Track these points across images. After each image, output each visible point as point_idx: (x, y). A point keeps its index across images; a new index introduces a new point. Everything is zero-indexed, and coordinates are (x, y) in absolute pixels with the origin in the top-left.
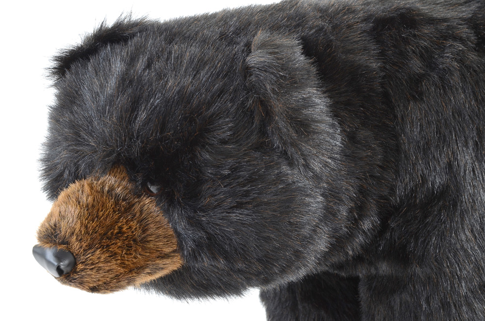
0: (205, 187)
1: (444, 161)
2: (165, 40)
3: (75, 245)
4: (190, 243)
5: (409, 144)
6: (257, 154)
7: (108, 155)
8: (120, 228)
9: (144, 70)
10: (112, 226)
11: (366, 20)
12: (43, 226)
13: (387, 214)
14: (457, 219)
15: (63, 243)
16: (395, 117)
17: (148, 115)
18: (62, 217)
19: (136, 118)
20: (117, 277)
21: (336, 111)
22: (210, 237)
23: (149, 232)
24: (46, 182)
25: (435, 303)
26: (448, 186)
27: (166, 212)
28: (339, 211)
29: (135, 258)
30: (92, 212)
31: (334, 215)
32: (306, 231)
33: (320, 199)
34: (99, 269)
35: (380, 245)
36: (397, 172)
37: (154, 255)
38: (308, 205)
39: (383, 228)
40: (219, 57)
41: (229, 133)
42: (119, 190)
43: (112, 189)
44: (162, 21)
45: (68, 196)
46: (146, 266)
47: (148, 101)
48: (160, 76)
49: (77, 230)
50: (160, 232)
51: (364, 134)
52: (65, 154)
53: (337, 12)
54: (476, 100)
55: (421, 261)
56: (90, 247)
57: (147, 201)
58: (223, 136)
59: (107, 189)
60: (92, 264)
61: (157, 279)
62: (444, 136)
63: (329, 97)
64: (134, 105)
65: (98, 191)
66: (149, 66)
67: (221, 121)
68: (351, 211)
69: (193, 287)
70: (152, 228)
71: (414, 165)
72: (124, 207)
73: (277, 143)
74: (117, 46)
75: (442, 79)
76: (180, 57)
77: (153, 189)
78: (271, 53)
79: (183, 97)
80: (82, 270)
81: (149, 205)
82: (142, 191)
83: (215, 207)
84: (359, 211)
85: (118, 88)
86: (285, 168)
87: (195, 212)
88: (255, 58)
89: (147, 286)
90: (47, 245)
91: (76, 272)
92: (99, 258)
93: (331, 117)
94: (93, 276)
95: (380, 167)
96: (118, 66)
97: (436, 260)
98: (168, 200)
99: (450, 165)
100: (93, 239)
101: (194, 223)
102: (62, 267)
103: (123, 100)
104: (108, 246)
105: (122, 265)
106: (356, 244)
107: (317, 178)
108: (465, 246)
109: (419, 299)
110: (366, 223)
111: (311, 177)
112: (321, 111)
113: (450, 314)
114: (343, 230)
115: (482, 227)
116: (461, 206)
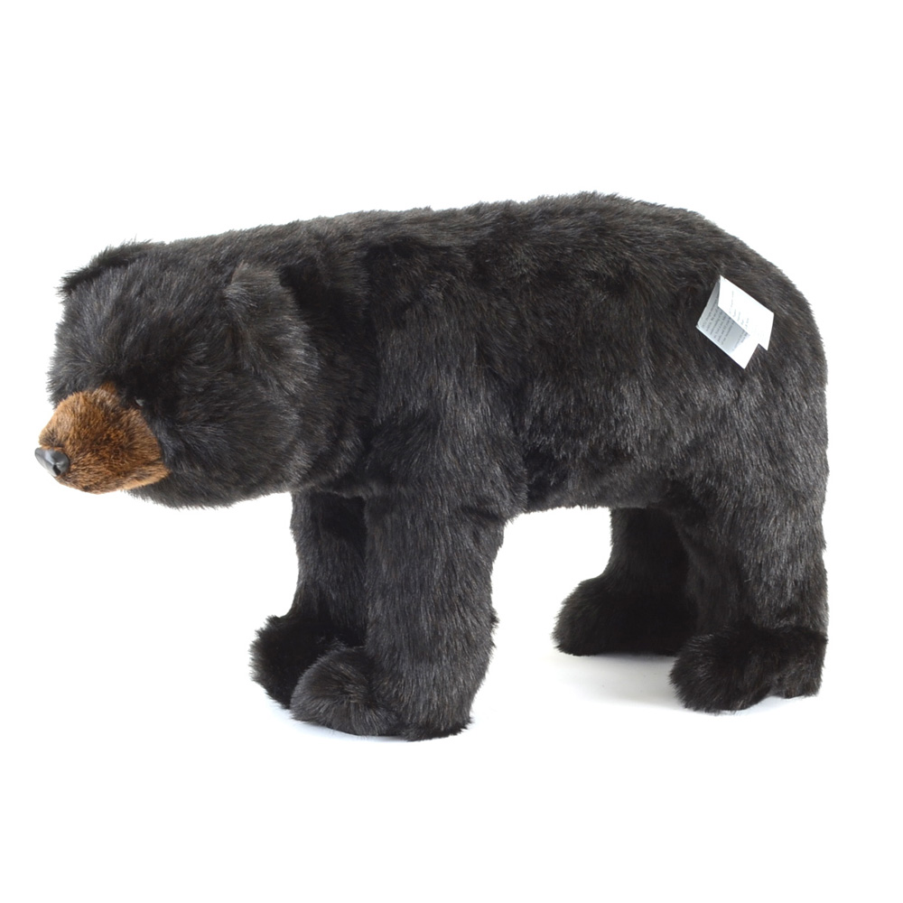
0: (182, 402)
1: (425, 385)
2: (160, 266)
3: (69, 448)
4: (171, 451)
5: (390, 369)
6: (231, 375)
7: (100, 372)
8: (109, 435)
9: (136, 296)
10: (101, 433)
11: (361, 247)
12: (43, 431)
13: (368, 434)
14: (438, 441)
15: (59, 446)
16: (377, 342)
17: (135, 337)
18: (59, 424)
19: (125, 339)
20: (107, 479)
21: (313, 338)
22: (188, 447)
23: (135, 441)
24: (51, 393)
25: (420, 522)
26: (428, 410)
27: (150, 422)
28: (316, 430)
29: (123, 463)
30: (84, 421)
31: (312, 433)
32: (282, 446)
33: (295, 417)
34: (90, 470)
35: (366, 465)
36: (377, 396)
37: (140, 462)
38: (284, 422)
39: (367, 448)
40: (203, 286)
41: (203, 356)
42: (109, 403)
43: (103, 401)
44: (167, 243)
45: (66, 406)
46: (133, 471)
47: (136, 325)
48: (151, 302)
49: (71, 436)
50: (145, 441)
51: (341, 359)
52: (65, 369)
53: (333, 240)
54: (461, 329)
55: (405, 481)
56: (82, 450)
57: (134, 413)
58: (197, 358)
59: (98, 401)
60: (84, 465)
61: (146, 486)
62: (425, 363)
63: (308, 324)
64: (124, 329)
65: (91, 404)
66: (140, 293)
67: (197, 345)
68: (329, 430)
69: (180, 494)
70: (138, 438)
71: (395, 388)
72: (113, 418)
73: (247, 365)
74: (118, 269)
75: (425, 308)
76: (169, 286)
77: (139, 402)
78: (245, 286)
79: (166, 322)
80: (75, 470)
81: (135, 417)
82: (129, 403)
83: (191, 420)
84: (338, 433)
85: (113, 311)
86: (260, 388)
87: (174, 424)
88: (233, 290)
89: (135, 492)
90: (46, 447)
91: (69, 472)
92: (90, 460)
93: (308, 342)
94: (85, 477)
95: (361, 390)
96: (114, 291)
97: (419, 480)
98: (151, 414)
99: (430, 390)
100: (85, 444)
101: (172, 432)
102: (58, 467)
103: (115, 324)
104: (97, 451)
105: (110, 468)
106: (342, 463)
107: (293, 398)
108: (448, 468)
109: (405, 517)
110: (347, 442)
111: (286, 397)
112: (296, 337)
113: (433, 534)
114: (324, 448)
115: (465, 450)
116: (441, 429)
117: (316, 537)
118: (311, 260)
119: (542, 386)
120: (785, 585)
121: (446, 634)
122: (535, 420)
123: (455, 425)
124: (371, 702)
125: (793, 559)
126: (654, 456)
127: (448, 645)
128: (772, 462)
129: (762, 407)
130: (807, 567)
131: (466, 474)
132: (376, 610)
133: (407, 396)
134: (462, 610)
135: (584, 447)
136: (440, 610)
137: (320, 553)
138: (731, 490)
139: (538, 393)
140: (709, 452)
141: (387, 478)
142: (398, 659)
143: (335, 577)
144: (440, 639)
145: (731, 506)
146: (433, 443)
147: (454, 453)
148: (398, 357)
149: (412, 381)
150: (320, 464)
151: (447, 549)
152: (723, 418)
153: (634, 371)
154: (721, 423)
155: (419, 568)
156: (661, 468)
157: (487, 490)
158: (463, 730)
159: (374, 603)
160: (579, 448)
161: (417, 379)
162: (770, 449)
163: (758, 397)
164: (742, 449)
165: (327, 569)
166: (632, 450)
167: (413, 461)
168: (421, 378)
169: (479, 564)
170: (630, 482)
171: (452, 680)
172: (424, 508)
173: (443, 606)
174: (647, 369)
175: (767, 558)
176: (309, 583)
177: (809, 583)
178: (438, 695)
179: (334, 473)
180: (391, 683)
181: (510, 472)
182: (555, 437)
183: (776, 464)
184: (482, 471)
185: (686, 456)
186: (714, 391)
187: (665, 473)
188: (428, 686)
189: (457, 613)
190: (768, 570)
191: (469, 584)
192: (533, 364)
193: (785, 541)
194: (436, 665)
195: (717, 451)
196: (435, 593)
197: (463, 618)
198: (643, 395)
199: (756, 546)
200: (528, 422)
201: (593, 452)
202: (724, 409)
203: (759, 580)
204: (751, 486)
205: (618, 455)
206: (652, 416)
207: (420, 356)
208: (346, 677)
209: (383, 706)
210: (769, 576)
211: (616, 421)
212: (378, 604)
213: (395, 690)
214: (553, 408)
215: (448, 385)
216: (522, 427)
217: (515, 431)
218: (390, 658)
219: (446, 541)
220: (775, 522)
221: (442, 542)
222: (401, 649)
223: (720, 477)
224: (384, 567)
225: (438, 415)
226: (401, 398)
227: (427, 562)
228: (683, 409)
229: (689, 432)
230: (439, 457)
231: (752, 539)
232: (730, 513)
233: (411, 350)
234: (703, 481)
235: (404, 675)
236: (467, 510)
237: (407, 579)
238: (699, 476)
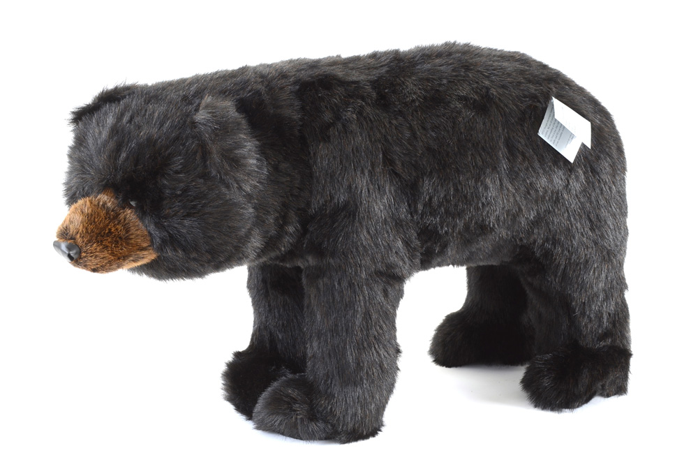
0: (165, 202)
1: (346, 183)
2: (145, 101)
3: (79, 240)
4: (158, 240)
5: (320, 172)
6: (202, 181)
7: (102, 181)
8: (110, 230)
9: (127, 123)
10: (104, 228)
11: (295, 83)
12: (60, 228)
13: (305, 221)
14: (357, 224)
15: (71, 239)
16: (310, 153)
17: (127, 154)
18: (71, 222)
19: (120, 156)
20: (110, 263)
21: (263, 151)
22: (171, 236)
23: (130, 233)
24: (66, 199)
25: (345, 284)
26: (349, 202)
27: (141, 219)
28: (267, 219)
29: (122, 249)
30: (90, 219)
31: (264, 222)
32: (243, 232)
33: (251, 210)
34: (96, 257)
35: (304, 244)
36: (311, 192)
37: (135, 248)
38: (242, 214)
39: (305, 231)
40: (178, 114)
41: (180, 167)
42: (109, 204)
43: (105, 204)
44: (150, 84)
45: (76, 208)
46: (130, 256)
47: (127, 145)
48: (139, 127)
49: (81, 230)
50: (138, 232)
51: (283, 166)
52: (75, 180)
53: (273, 78)
54: (371, 141)
55: (333, 255)
56: (89, 241)
57: (129, 211)
58: (175, 169)
59: (101, 203)
60: (91, 253)
61: (141, 266)
62: (346, 167)
63: (258, 140)
64: (118, 149)
65: (96, 206)
66: (130, 121)
67: (175, 159)
68: (276, 219)
69: (166, 271)
70: (133, 230)
71: (324, 186)
72: (113, 216)
73: (214, 173)
74: (113, 105)
75: (344, 126)
76: (152, 114)
77: (133, 203)
78: (210, 113)
79: (150, 142)
80: (85, 257)
81: (129, 214)
82: (125, 204)
83: (173, 216)
84: (283, 221)
85: (109, 135)
86: (224, 190)
87: (159, 219)
88: (201, 116)
89: (133, 270)
90: (61, 240)
91: (80, 258)
92: (96, 249)
93: (259, 154)
94: (93, 262)
95: (298, 188)
96: (110, 120)
97: (343, 253)
98: (142, 213)
99: (350, 187)
100: (92, 237)
101: (159, 225)
102: (72, 255)
103: (111, 145)
104: (102, 241)
105: (112, 254)
106: (286, 242)
107: (249, 197)
108: (364, 243)
109: (333, 281)
110: (290, 227)
111: (244, 196)
112: (250, 150)
113: (355, 292)
114: (273, 232)
115: (376, 230)
116: (359, 215)
117: (266, 295)
118: (258, 93)
119: (430, 181)
120: (602, 316)
121: (366, 365)
122: (425, 205)
123: (369, 212)
124: (313, 417)
125: (607, 298)
126: (508, 229)
127: (367, 373)
128: (592, 229)
129: (584, 191)
130: (617, 303)
131: (378, 247)
132: (313, 348)
133: (333, 192)
134: (377, 346)
135: (460, 224)
136: (360, 348)
137: (269, 306)
138: (563, 251)
139: (427, 186)
140: (547, 224)
141: (319, 251)
142: (331, 383)
143: (281, 323)
144: (362, 368)
145: (563, 262)
146: (353, 226)
147: (368, 232)
148: (325, 163)
149: (336, 181)
150: (270, 244)
151: (365, 303)
152: (557, 199)
153: (496, 167)
154: (555, 202)
155: (345, 318)
156: (513, 237)
157: (393, 259)
158: (379, 432)
159: (311, 343)
160: (456, 224)
161: (340, 179)
162: (590, 221)
163: (582, 184)
164: (570, 221)
165: (275, 317)
166: (494, 225)
167: (339, 238)
168: (343, 178)
169: (388, 313)
170: (490, 247)
171: (371, 398)
172: (348, 273)
173: (363, 344)
174: (504, 165)
175: (589, 298)
176: (262, 327)
177: (618, 315)
178: (361, 409)
179: (280, 250)
180: (327, 402)
181: (409, 245)
182: (440, 218)
183: (594, 230)
184: (389, 244)
185: (531, 227)
186: (551, 181)
187: (516, 240)
188: (354, 403)
189: (373, 348)
190: (590, 306)
191: (381, 328)
192: (423, 165)
193: (601, 285)
194: (359, 387)
195: (553, 223)
196: (357, 335)
197: (377, 352)
198: (501, 184)
199: (581, 290)
200: (420, 207)
201: (467, 227)
202: (558, 193)
203: (583, 314)
204: (578, 248)
205: (484, 229)
206: (508, 201)
207: (341, 162)
208: (294, 398)
209: (322, 420)
210: (590, 310)
211: (483, 204)
212: (315, 344)
213: (329, 407)
214: (438, 197)
215: (362, 182)
216: (416, 211)
217: (411, 214)
218: (324, 383)
219: (364, 297)
220: (594, 272)
221: (361, 298)
222: (333, 376)
223: (555, 242)
224: (318, 317)
225: (356, 205)
226: (328, 193)
227: (351, 313)
228: (529, 193)
229: (533, 210)
230: (357, 235)
231: (578, 285)
232: (562, 267)
233: (334, 158)
234: (543, 244)
235: (336, 395)
236: (379, 273)
237: (336, 325)
238: (540, 241)
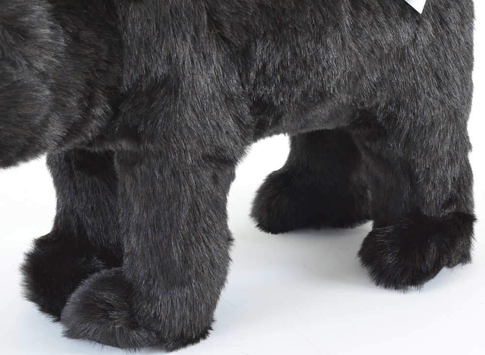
1: (164, 53)
5: (132, 40)
13: (117, 100)
14: (180, 102)
16: (117, 17)
25: (167, 173)
26: (169, 76)
28: (68, 102)
31: (64, 105)
32: (37, 120)
33: (47, 92)
35: (115, 127)
36: (122, 66)
38: (36, 98)
39: (116, 113)
51: (86, 34)
55: (152, 139)
62: (163, 33)
68: (80, 101)
71: (138, 58)
84: (89, 101)
93: (52, 21)
95: (106, 61)
97: (165, 137)
99: (169, 57)
106: (94, 126)
107: (43, 75)
108: (189, 124)
109: (153, 169)
110: (97, 110)
111: (36, 75)
112: (40, 16)
113: (179, 181)
114: (77, 116)
115: (203, 108)
116: (181, 92)
117: (71, 175)
119: (264, 44)
120: (446, 182)
121: (194, 262)
122: (258, 74)
123: (193, 87)
124: (133, 325)
125: (452, 162)
126: (349, 93)
127: (196, 271)
128: (439, 88)
129: (432, 45)
130: (461, 165)
131: (206, 128)
132: (131, 243)
133: (149, 64)
134: (206, 240)
135: (298, 92)
136: (187, 244)
137: (75, 187)
138: (407, 114)
139: (259, 51)
140: (392, 84)
141: (134, 135)
142: (154, 283)
143: (90, 207)
144: (190, 267)
145: (407, 127)
146: (175, 104)
147: (194, 111)
148: (137, 29)
149: (152, 50)
150: (73, 130)
151: (192, 192)
152: (402, 56)
153: (338, 24)
154: (401, 60)
155: (168, 210)
156: (353, 102)
157: (224, 141)
159: (128, 237)
160: (293, 93)
161: (157, 48)
162: (438, 78)
163: (429, 36)
164: (415, 79)
165: (82, 200)
166: (334, 91)
167: (158, 121)
168: (161, 48)
169: (218, 200)
170: (328, 113)
171: (201, 298)
172: (170, 160)
173: (190, 240)
174: (347, 20)
175: (433, 163)
176: (68, 211)
177: (463, 177)
178: (190, 311)
179: (86, 136)
180: (149, 306)
181: (241, 122)
182: (276, 87)
183: (441, 89)
184: (218, 124)
185: (373, 90)
186: (397, 37)
187: (356, 105)
188: (182, 305)
189: (202, 243)
190: (435, 171)
191: (211, 219)
192: (256, 26)
193: (446, 148)
194: (187, 287)
195: (398, 84)
196: (184, 230)
197: (207, 247)
198: (344, 44)
199: (425, 155)
200: (252, 75)
201: (305, 95)
202: (403, 49)
203: (427, 180)
204: (424, 109)
205: (323, 95)
206: (350, 62)
207: (158, 28)
208: (110, 305)
209: (145, 328)
210: (435, 176)
211: (324, 69)
212: (133, 240)
213: (153, 312)
214: (274, 64)
215: (184, 51)
216: (248, 81)
217: (243, 86)
218: (145, 283)
219: (191, 187)
220: (439, 135)
221: (187, 187)
222: (156, 275)
223: (399, 105)
224: (136, 209)
225: (178, 79)
226: (143, 65)
227: (175, 204)
228: (373, 52)
229: (376, 70)
230: (180, 115)
231: (422, 149)
232: (406, 131)
233: (149, 21)
234: (386, 107)
235: (160, 298)
236: (208, 158)
237: (158, 219)
238: (383, 105)
